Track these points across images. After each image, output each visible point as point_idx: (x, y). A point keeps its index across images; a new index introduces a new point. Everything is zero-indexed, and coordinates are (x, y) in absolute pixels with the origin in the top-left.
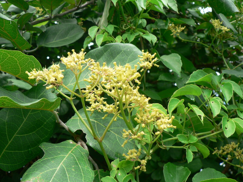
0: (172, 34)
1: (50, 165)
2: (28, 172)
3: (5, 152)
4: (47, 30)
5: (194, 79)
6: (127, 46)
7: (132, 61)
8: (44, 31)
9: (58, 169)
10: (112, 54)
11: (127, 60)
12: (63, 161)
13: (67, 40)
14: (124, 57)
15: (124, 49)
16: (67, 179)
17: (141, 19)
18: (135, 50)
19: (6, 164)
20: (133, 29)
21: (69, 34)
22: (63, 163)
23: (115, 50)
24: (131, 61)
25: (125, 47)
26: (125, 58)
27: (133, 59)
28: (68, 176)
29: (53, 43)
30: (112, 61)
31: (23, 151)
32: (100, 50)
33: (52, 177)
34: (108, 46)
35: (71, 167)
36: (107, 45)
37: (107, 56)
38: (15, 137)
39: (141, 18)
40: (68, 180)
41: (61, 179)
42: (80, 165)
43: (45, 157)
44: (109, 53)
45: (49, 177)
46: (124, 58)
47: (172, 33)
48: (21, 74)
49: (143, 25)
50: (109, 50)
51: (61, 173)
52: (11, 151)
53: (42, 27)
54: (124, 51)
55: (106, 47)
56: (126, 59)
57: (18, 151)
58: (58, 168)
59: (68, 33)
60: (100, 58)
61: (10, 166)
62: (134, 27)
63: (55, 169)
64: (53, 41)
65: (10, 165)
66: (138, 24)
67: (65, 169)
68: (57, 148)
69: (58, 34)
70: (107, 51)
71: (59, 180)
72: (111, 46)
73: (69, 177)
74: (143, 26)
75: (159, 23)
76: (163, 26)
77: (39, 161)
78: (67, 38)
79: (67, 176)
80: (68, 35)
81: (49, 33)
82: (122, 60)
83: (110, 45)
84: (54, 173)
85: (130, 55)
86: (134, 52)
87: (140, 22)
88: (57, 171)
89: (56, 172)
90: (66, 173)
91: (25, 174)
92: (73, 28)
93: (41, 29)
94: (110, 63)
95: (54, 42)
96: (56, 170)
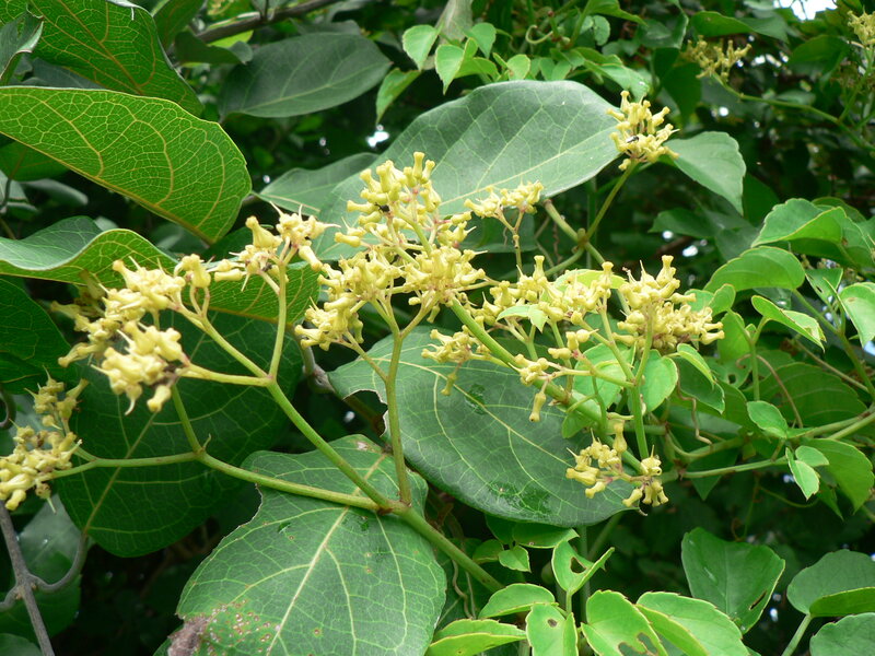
0: (703, 74)
1: (282, 550)
2: (203, 578)
3: (115, 486)
4: (254, 57)
5: (779, 231)
6: (556, 89)
7: (580, 140)
8: (244, 62)
9: (311, 568)
10: (502, 121)
11: (559, 140)
12: (329, 534)
13: (328, 93)
14: (549, 128)
15: (549, 101)
16: (346, 608)
17: (592, 15)
18: (585, 102)
19: (119, 531)
20: (563, 43)
21: (334, 72)
22: (329, 543)
23: (513, 107)
24: (574, 143)
25: (549, 94)
26: (551, 130)
27: (584, 132)
28: (348, 595)
29: (280, 103)
30: (503, 147)
31: (179, 482)
32: (456, 109)
33: (290, 600)
34: (488, 93)
35: (358, 558)
36: (480, 91)
37: (484, 130)
38: (149, 429)
39: (590, 12)
40: (348, 616)
41: (322, 608)
42: (393, 546)
43: (263, 514)
44: (492, 117)
45: (279, 604)
46: (546, 131)
47: (703, 69)
48: (172, 196)
49: (598, 38)
50: (489, 108)
51: (321, 587)
52: (137, 483)
53: (238, 46)
54: (548, 109)
55: (478, 97)
56: (557, 136)
57: (162, 479)
58: (312, 564)
59: (332, 68)
60: (457, 139)
61: (134, 535)
62: (567, 39)
63: (298, 567)
64: (276, 97)
65: (136, 532)
66: (581, 32)
67: (338, 568)
68: (307, 473)
69: (294, 71)
70: (482, 111)
71: (314, 616)
72: (498, 91)
73: (351, 598)
74: (596, 42)
75: (649, 33)
76: (664, 39)
77: (243, 532)
78: (328, 85)
79: (343, 598)
80: (332, 76)
81: (262, 68)
82: (540, 139)
83: (495, 89)
84: (298, 585)
85: (570, 119)
86: (586, 108)
87: (588, 23)
88: (307, 575)
89: (303, 583)
90: (341, 585)
91: (192, 584)
92: (348, 49)
93: (235, 54)
94: (496, 154)
95: (280, 99)
96: (305, 570)
